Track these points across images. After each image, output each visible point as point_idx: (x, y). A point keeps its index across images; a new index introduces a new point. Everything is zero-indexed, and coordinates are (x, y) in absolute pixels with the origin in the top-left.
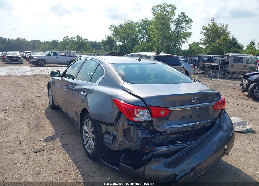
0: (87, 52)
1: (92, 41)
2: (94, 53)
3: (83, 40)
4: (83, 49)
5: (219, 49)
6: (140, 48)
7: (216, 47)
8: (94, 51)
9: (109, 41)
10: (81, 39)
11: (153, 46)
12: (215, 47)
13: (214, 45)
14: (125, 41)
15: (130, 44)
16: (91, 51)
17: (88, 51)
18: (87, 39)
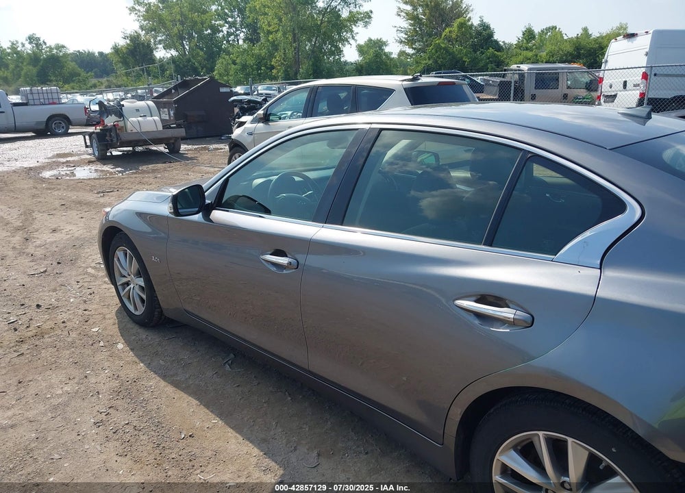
0: (72, 84)
1: (79, 51)
2: (95, 86)
3: (50, 51)
4: (56, 76)
5: (452, 54)
6: (234, 63)
7: (444, 49)
8: (94, 81)
9: (135, 48)
10: (44, 47)
11: (271, 56)
12: (441, 48)
13: (439, 44)
14: (183, 46)
15: (201, 53)
16: (84, 81)
17: (73, 81)
18: (63, 47)
